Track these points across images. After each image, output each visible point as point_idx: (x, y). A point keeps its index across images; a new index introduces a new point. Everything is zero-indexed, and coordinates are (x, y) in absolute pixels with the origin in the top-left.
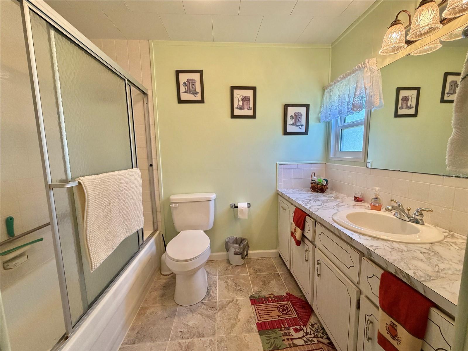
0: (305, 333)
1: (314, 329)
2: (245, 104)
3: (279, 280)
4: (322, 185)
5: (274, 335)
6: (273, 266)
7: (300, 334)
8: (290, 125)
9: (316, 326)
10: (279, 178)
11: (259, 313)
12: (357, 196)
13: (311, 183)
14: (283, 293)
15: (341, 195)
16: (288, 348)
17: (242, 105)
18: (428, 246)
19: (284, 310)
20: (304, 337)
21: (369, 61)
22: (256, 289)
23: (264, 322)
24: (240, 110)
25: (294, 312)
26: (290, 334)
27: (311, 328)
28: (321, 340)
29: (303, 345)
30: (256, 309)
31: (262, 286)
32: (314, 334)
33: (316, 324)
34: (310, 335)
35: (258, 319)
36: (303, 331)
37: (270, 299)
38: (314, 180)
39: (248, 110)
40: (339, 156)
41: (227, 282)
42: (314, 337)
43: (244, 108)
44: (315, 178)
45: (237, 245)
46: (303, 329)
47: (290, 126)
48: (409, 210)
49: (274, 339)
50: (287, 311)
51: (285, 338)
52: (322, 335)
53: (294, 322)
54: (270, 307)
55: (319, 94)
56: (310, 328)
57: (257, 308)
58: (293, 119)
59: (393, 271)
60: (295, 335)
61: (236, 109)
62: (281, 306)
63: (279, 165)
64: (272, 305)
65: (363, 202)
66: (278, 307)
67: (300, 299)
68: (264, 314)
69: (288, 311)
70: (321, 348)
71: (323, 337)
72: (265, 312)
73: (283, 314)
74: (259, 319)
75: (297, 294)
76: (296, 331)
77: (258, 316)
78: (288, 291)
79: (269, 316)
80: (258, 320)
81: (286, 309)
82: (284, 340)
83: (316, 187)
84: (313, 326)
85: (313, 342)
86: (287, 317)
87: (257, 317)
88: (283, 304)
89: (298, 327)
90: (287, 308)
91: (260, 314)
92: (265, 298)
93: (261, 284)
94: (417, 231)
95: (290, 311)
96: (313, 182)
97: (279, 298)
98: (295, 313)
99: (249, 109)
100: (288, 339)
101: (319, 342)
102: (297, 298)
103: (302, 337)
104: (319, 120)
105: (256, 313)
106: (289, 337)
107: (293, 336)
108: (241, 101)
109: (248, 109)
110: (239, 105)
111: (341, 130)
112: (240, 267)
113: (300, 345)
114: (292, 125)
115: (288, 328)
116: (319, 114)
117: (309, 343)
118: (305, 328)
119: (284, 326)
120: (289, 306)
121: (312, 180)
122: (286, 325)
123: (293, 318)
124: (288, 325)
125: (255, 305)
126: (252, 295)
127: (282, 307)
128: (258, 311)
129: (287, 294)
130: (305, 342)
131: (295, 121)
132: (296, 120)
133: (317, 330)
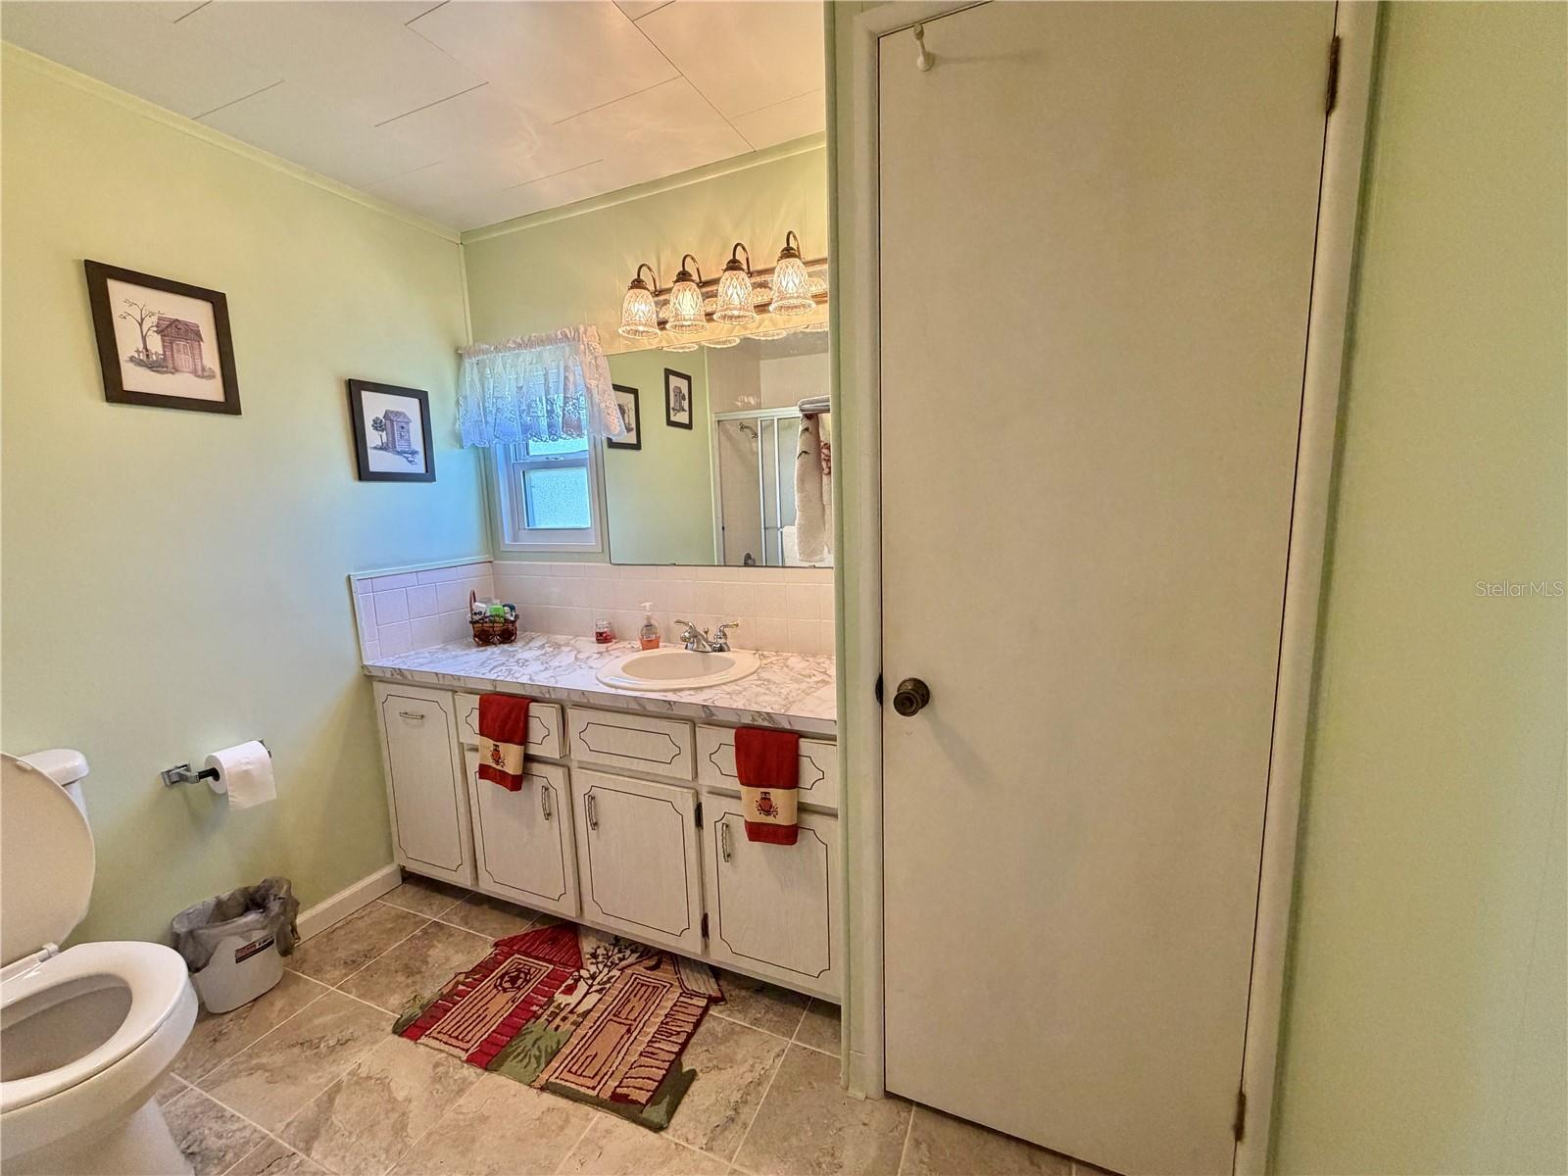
0: (588, 979)
1: (600, 959)
2: (179, 351)
3: (451, 935)
4: (506, 620)
5: (529, 1039)
6: (406, 916)
7: (582, 987)
8: (375, 448)
9: (601, 951)
10: (362, 624)
11: (457, 1038)
12: (602, 631)
13: (473, 623)
14: (487, 952)
15: (561, 638)
16: (575, 1030)
17: (164, 354)
18: (755, 676)
19: (513, 980)
20: (591, 986)
21: (586, 330)
22: (395, 1000)
23: (485, 1040)
24: (157, 371)
25: (541, 963)
26: (562, 1006)
27: (594, 961)
28: (624, 963)
29: (601, 999)
30: (440, 1036)
31: (410, 981)
32: (605, 966)
33: (599, 947)
34: (600, 972)
35: (463, 1050)
36: (584, 979)
37: (461, 987)
38: (480, 614)
39: (199, 376)
40: (527, 541)
41: (260, 1067)
42: (609, 972)
43: (174, 368)
44: (479, 606)
45: (252, 917)
46: (581, 977)
47: (375, 451)
48: (706, 633)
49: (536, 1046)
50: (522, 975)
51: (557, 1021)
52: (621, 955)
53: (554, 981)
54: (475, 1002)
55: (448, 365)
56: (592, 963)
57: (439, 1032)
58: (382, 431)
59: (747, 720)
60: (573, 999)
61: (131, 365)
62: (502, 977)
63: (357, 582)
64: (477, 994)
65: (614, 641)
66: (495, 987)
67: (536, 931)
68: (471, 1027)
69: (526, 974)
70: (633, 974)
71: (624, 956)
72: (470, 1021)
73: (519, 988)
74: (466, 1046)
75: (521, 928)
76: (570, 990)
77: (460, 1044)
78: (492, 940)
79: (488, 1019)
80: (467, 1051)
81: (519, 974)
82: (556, 1029)
83: (491, 630)
84: (594, 956)
85: (613, 981)
86: (531, 985)
87: (457, 1047)
88: (503, 971)
89: (570, 981)
90: (519, 971)
91: (460, 1037)
92: (443, 997)
93: (401, 978)
94: (732, 664)
95: (529, 970)
96: (477, 618)
97: (484, 969)
98: (545, 964)
99: (203, 374)
100: (564, 1019)
101: (622, 970)
102: (527, 935)
103: (589, 989)
104: (459, 440)
105: (446, 1043)
106: (563, 1014)
107: (569, 1004)
108: (158, 337)
109: (195, 372)
110: (147, 350)
111: (524, 473)
112: (277, 993)
113: (594, 1007)
114: (381, 449)
115: (551, 1000)
116: (454, 424)
117: (608, 986)
118: (584, 973)
119: (537, 1005)
120: (520, 964)
121: (476, 614)
122: (539, 1000)
123: (546, 977)
124: (545, 997)
125: (428, 1032)
126: (398, 1021)
127: (506, 978)
128: (450, 1035)
129: (496, 945)
130: (599, 991)
131: (390, 435)
132: (393, 434)
133: (607, 954)
